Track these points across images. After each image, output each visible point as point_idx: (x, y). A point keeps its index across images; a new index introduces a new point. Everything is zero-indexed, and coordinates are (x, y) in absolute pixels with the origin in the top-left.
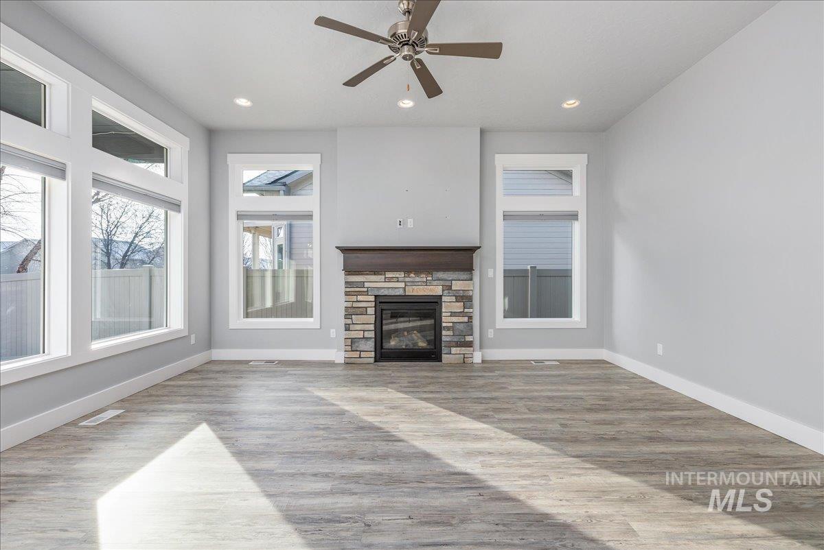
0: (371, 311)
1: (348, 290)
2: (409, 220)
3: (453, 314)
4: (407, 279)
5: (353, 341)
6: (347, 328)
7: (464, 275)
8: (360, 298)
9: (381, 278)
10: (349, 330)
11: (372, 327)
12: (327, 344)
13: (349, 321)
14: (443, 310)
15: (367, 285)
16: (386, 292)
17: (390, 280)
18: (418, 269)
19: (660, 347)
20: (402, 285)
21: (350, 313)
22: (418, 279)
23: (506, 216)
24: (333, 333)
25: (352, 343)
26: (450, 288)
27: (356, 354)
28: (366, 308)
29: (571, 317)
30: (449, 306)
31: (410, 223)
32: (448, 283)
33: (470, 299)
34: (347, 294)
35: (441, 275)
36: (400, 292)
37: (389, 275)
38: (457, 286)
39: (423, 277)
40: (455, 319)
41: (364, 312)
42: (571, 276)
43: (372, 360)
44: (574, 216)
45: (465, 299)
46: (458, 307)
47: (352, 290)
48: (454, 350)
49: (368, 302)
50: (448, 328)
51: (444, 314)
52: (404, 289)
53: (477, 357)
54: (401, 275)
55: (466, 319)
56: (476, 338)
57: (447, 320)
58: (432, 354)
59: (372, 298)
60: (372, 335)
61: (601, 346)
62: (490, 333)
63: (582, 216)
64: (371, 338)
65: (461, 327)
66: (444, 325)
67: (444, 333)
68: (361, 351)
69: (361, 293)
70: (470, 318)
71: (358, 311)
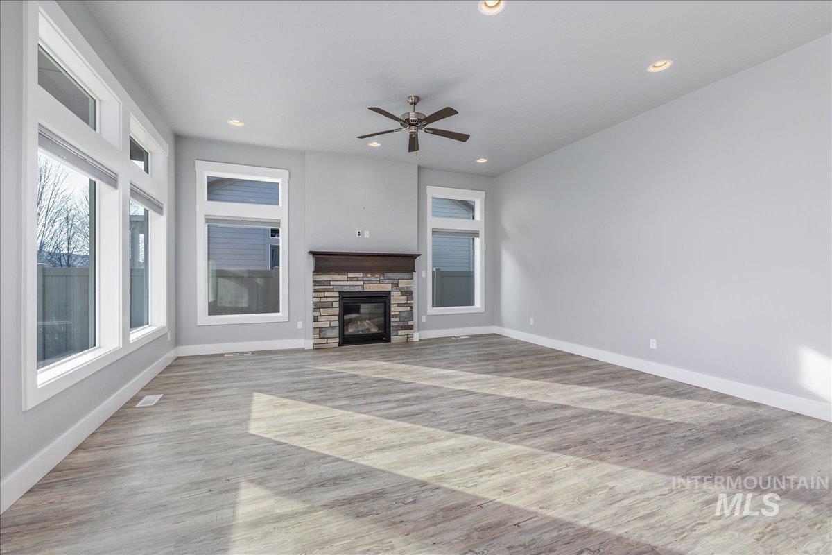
0: (336, 305)
1: (316, 287)
2: (366, 232)
3: (400, 305)
4: (365, 279)
5: (321, 330)
6: (315, 319)
7: (406, 275)
8: (327, 294)
9: (344, 277)
10: (317, 321)
11: (336, 318)
12: (295, 334)
13: (317, 314)
14: (392, 302)
15: (332, 283)
16: (349, 290)
17: (351, 279)
18: (373, 271)
19: (532, 320)
20: (361, 283)
21: (318, 307)
22: (373, 278)
23: (435, 232)
24: (300, 325)
25: (320, 333)
26: (397, 285)
27: (324, 341)
28: (332, 302)
29: (473, 305)
30: (396, 299)
31: (367, 234)
32: (396, 282)
33: (411, 293)
34: (315, 291)
35: (390, 275)
36: (360, 289)
37: (351, 275)
38: (402, 283)
39: (377, 277)
40: (401, 309)
41: (330, 305)
42: (474, 276)
43: (337, 345)
44: (477, 234)
45: (408, 293)
46: (403, 300)
47: (318, 287)
48: (400, 333)
49: (333, 297)
50: (395, 316)
51: (392, 305)
52: (363, 286)
53: (416, 337)
54: (360, 275)
55: (408, 309)
56: (414, 322)
57: (394, 310)
58: (382, 336)
59: (337, 294)
60: (337, 324)
61: (493, 324)
62: (424, 319)
63: (482, 234)
64: (336, 327)
65: (405, 315)
66: (392, 313)
67: (392, 320)
68: (327, 338)
69: (327, 290)
70: (411, 307)
71: (326, 305)
